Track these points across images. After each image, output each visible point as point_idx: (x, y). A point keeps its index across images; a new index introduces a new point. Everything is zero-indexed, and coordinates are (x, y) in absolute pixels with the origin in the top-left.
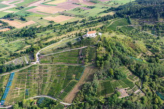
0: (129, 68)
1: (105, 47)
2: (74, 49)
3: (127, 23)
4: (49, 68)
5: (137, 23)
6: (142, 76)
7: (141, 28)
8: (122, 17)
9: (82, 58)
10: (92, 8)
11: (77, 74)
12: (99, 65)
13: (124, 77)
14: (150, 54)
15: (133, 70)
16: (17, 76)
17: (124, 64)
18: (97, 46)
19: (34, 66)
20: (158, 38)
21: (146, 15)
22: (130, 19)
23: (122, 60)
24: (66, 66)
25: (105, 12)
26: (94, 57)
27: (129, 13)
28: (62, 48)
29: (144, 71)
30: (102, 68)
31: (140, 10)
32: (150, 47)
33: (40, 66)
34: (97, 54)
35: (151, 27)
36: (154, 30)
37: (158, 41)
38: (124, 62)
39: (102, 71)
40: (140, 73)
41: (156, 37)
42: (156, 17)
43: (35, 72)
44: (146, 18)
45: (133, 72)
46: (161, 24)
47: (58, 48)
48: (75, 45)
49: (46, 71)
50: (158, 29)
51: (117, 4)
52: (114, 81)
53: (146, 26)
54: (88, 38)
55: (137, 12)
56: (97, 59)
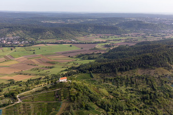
0: (96, 104)
1: (76, 89)
2: (50, 91)
3: (90, 77)
4: (31, 105)
5: (99, 77)
6: (106, 108)
7: (102, 81)
8: (85, 72)
9: (59, 97)
10: (51, 68)
11: (55, 108)
12: (73, 99)
13: (93, 109)
14: (112, 97)
15: (99, 105)
16: (4, 112)
17: (92, 100)
18: (69, 88)
19: (18, 104)
20: (118, 87)
21: (106, 70)
22: (92, 74)
23: (90, 97)
24: (46, 103)
25: (66, 70)
26: (68, 95)
27: (90, 69)
28: (39, 91)
29: (108, 105)
30: (76, 101)
31: (101, 66)
32: (111, 92)
33: (23, 104)
34: (70, 93)
35: (111, 80)
36: (114, 82)
37: (118, 89)
38: (91, 99)
39: (76, 104)
40: (105, 106)
41: (116, 87)
42: (114, 71)
43: (19, 108)
44: (106, 72)
45: (99, 106)
46: (119, 77)
47: (36, 91)
48: (50, 88)
49: (30, 107)
50: (117, 81)
51: (77, 64)
52: (86, 111)
53: (107, 79)
54: (61, 82)
55: (98, 68)
56: (70, 96)
